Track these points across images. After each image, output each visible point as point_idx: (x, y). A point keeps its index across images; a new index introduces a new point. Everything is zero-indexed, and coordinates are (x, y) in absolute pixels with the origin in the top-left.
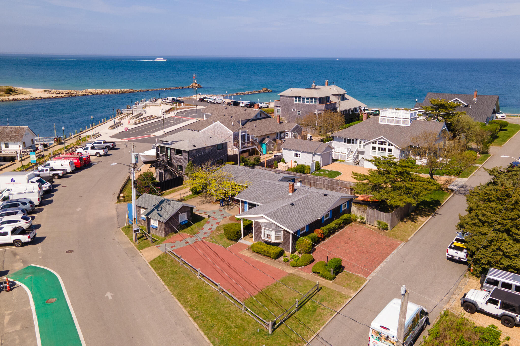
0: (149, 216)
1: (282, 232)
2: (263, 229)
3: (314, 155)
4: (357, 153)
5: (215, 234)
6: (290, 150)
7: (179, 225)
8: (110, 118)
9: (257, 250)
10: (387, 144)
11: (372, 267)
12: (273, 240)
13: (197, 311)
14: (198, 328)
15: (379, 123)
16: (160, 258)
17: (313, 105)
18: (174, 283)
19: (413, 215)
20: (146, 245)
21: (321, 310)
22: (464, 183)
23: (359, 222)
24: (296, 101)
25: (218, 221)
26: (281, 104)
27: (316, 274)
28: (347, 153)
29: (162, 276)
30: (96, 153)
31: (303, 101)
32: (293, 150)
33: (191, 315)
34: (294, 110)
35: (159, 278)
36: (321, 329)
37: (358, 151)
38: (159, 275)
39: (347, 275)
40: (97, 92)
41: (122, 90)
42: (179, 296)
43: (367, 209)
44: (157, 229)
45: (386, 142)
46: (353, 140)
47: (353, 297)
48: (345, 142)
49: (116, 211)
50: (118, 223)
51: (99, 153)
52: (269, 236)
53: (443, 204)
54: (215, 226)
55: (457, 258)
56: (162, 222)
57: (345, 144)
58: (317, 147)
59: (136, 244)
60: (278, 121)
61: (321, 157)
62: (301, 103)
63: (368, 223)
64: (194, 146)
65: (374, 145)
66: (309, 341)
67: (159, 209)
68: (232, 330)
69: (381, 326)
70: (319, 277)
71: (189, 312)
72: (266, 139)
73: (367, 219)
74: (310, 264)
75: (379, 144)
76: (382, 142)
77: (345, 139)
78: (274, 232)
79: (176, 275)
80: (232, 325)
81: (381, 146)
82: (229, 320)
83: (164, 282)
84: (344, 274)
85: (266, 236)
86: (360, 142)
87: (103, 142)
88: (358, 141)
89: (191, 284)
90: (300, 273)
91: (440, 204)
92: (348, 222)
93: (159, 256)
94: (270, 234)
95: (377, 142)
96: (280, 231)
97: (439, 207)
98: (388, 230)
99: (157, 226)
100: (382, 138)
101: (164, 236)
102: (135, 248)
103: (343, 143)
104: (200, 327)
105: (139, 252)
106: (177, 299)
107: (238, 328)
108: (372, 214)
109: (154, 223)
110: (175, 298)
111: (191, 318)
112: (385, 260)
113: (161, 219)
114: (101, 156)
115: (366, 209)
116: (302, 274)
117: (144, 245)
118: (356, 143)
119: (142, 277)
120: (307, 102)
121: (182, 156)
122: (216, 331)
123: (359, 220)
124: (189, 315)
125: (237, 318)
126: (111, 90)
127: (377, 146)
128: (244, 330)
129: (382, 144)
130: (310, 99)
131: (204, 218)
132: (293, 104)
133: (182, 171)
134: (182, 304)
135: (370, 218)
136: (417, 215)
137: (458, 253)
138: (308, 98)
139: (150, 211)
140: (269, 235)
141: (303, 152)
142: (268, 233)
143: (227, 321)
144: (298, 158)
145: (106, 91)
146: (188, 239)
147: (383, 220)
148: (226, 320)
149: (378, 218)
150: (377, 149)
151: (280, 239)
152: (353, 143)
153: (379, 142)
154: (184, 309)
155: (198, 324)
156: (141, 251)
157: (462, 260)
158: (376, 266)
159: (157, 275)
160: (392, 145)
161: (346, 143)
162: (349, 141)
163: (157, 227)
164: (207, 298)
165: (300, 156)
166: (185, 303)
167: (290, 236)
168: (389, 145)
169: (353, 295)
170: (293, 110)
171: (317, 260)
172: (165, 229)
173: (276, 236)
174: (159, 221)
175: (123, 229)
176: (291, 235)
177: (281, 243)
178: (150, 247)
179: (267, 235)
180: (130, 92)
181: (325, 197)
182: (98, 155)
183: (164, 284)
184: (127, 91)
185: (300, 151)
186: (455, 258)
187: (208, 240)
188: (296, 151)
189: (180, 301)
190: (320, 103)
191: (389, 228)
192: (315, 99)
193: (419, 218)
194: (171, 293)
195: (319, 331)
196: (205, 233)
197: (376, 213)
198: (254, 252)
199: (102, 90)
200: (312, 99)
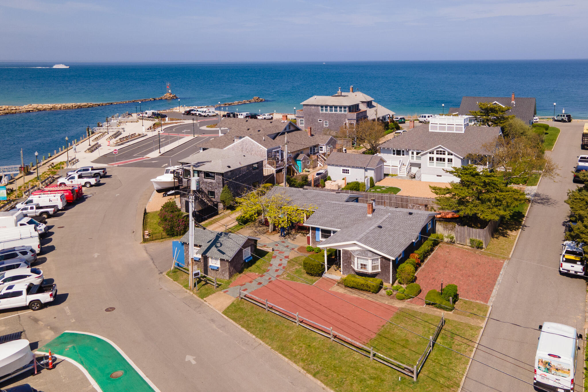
0: (207, 255)
1: (379, 260)
2: (356, 259)
3: (366, 170)
4: (409, 166)
5: (289, 270)
6: (337, 166)
7: (243, 263)
8: (81, 139)
9: (352, 284)
11: (487, 291)
12: (369, 270)
13: (313, 365)
14: (323, 385)
15: (431, 131)
16: (235, 306)
17: (342, 114)
18: (267, 334)
19: (500, 229)
20: (209, 291)
21: (456, 346)
22: (535, 191)
23: (447, 243)
24: (322, 110)
25: (286, 254)
26: (305, 115)
27: (430, 306)
28: (399, 166)
29: (248, 327)
30: (86, 183)
31: (331, 110)
32: (341, 166)
33: (308, 371)
34: (321, 121)
35: (244, 330)
37: (410, 163)
38: (243, 326)
39: (465, 303)
40: (44, 107)
42: (282, 349)
43: (456, 227)
44: (218, 270)
45: (444, 152)
46: (403, 151)
47: (484, 327)
48: (394, 154)
49: (147, 253)
50: (157, 268)
51: (89, 183)
52: (364, 266)
53: (526, 215)
54: (285, 262)
55: (573, 272)
56: (227, 261)
57: (394, 156)
58: (369, 161)
59: (195, 291)
60: (309, 134)
61: (374, 171)
62: (329, 112)
63: (458, 242)
64: (229, 167)
65: (431, 155)
66: (462, 384)
67: (218, 245)
68: (368, 382)
69: (549, 355)
70: (435, 309)
71: (303, 368)
72: (301, 155)
73: (457, 238)
74: (418, 295)
75: (437, 154)
76: (441, 151)
77: (394, 151)
78: (371, 261)
79: (265, 325)
80: (365, 376)
81: (440, 156)
82: (358, 371)
83: (254, 334)
84: (462, 303)
85: (360, 266)
86: (413, 153)
87: (90, 169)
88: (410, 152)
89: (290, 333)
90: (412, 306)
91: (524, 216)
92: (436, 243)
93: (233, 303)
94: (365, 263)
95: (435, 152)
96: (377, 259)
97: (524, 219)
98: (482, 248)
99: (219, 266)
100: (440, 147)
101: (228, 278)
102: (195, 296)
103: (392, 155)
104: (327, 384)
105: (202, 300)
106: (280, 353)
107: (374, 378)
108: (462, 232)
109: (214, 263)
110: (276, 352)
111: (309, 376)
112: (497, 283)
113: (224, 257)
114: (92, 186)
115: (455, 227)
116: (414, 307)
117: (206, 292)
118: (408, 154)
119: (221, 331)
120: (336, 111)
121: (214, 179)
122: (349, 387)
123: (446, 240)
124: (305, 372)
125: (367, 368)
126: (64, 104)
127: (435, 156)
128: (383, 381)
129: (441, 154)
130: (338, 108)
131: (268, 252)
132: (318, 114)
133: (214, 198)
134: (290, 359)
135: (460, 237)
136: (506, 229)
137: (573, 267)
138: (336, 107)
139: (206, 248)
140: (365, 265)
141: (353, 167)
142: (362, 263)
143: (357, 373)
144: (347, 174)
145: (57, 106)
146: (259, 279)
147: (476, 237)
148: (355, 371)
149: (469, 236)
150: (435, 159)
151: (378, 269)
152: (403, 155)
153: (437, 151)
154: (294, 365)
155: (321, 381)
156: (205, 299)
157: (578, 274)
158: (491, 289)
159: (240, 327)
160: (452, 154)
161: (396, 155)
162: (398, 153)
163: (218, 268)
164: (318, 348)
165: (350, 172)
166: (293, 357)
167: (390, 264)
168: (448, 154)
169: (483, 325)
170: (319, 120)
171: (424, 289)
172: (229, 269)
173: (373, 265)
174: (222, 260)
175: (168, 274)
176: (391, 263)
177: (378, 274)
178: (215, 293)
179: (362, 265)
180: (88, 107)
181: (411, 216)
182: (88, 185)
183: (254, 337)
184: (85, 105)
185: (349, 167)
186: (571, 272)
187: (283, 278)
188: (345, 166)
189: (285, 356)
190: (350, 111)
191: (484, 246)
192: (345, 107)
193: (509, 232)
194: (270, 347)
195: (467, 371)
196: (277, 271)
197: (467, 230)
198: (347, 286)
199: (51, 105)
200: (341, 107)
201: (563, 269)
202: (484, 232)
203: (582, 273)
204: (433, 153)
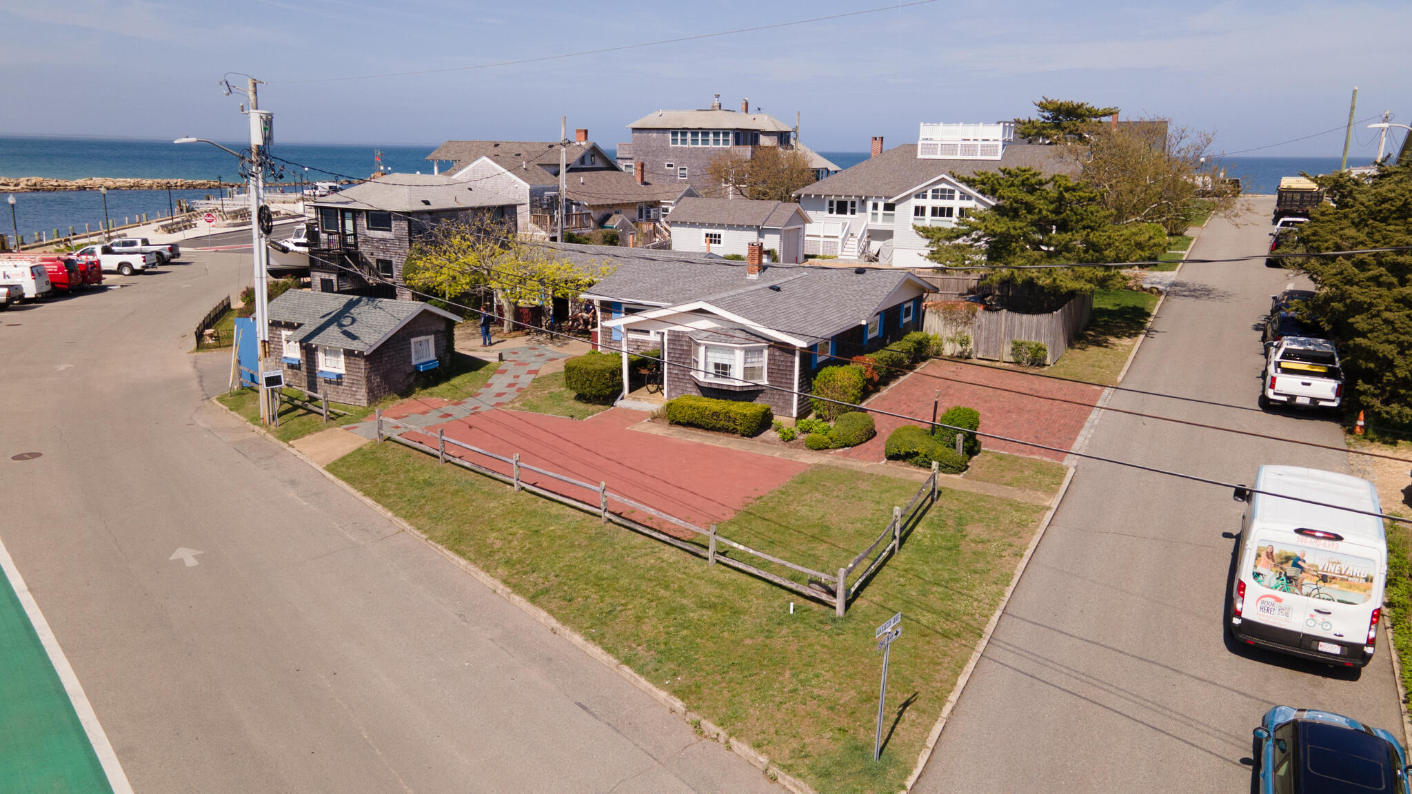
0: (314, 342)
1: (766, 352)
2: (702, 350)
3: (761, 232)
4: (866, 236)
5: (532, 394)
6: (693, 225)
7: (410, 374)
9: (687, 415)
10: (957, 194)
11: (1058, 438)
12: (737, 379)
13: (535, 575)
14: (553, 623)
15: (920, 156)
16: (363, 455)
17: (719, 149)
18: (427, 508)
19: (1091, 335)
20: (307, 427)
21: (973, 545)
22: (1173, 279)
23: (952, 358)
24: (675, 141)
25: (533, 367)
26: (635, 153)
27: (900, 463)
28: (841, 236)
29: (381, 496)
30: (121, 265)
31: (695, 141)
32: (702, 225)
33: (517, 588)
34: (671, 166)
35: (369, 501)
36: (1008, 595)
37: (868, 230)
38: (367, 494)
39: (997, 458)
41: (190, 181)
42: (456, 542)
43: (977, 314)
44: (339, 384)
45: (952, 191)
46: (853, 204)
47: (1055, 507)
48: (831, 211)
49: (195, 367)
50: (203, 390)
51: (129, 265)
52: (722, 370)
53: (1154, 313)
54: (526, 380)
55: (1306, 401)
56: (361, 354)
57: (831, 215)
58: (768, 213)
59: (273, 427)
60: (639, 179)
61: (781, 237)
62: (689, 145)
63: (979, 356)
64: (426, 202)
65: (920, 202)
66: (989, 630)
67: (346, 321)
68: (692, 615)
70: (913, 469)
71: (505, 582)
72: (615, 216)
73: (976, 344)
74: (868, 440)
75: (934, 197)
76: (943, 191)
77: (831, 203)
78: (743, 353)
79: (427, 491)
80: (685, 601)
81: (940, 203)
82: (667, 587)
83: (391, 509)
84: (989, 457)
85: (712, 369)
86: (875, 206)
88: (870, 204)
89: (492, 505)
90: (848, 463)
91: (1149, 315)
92: (922, 352)
93: (360, 449)
94: (725, 362)
95: (930, 193)
96: (760, 351)
97: (1151, 319)
98: (1044, 365)
99: (343, 371)
100: (943, 180)
101: (364, 403)
102: (270, 437)
103: (826, 213)
104: (564, 620)
105: (285, 445)
106: (451, 548)
107: (712, 606)
108: (993, 327)
109: (331, 365)
110: (440, 547)
111: (517, 599)
112: (1087, 424)
113: (355, 346)
115: (974, 315)
116: (853, 464)
117: (300, 429)
118: (864, 210)
119: (306, 504)
120: (705, 141)
121: (390, 230)
122: (631, 626)
123: (948, 349)
124: (509, 590)
125: (696, 581)
127: (929, 203)
128: (736, 612)
129: (943, 197)
130: (711, 135)
131: (487, 363)
132: (667, 151)
133: (392, 277)
134: (474, 562)
135: (987, 339)
136: (1104, 334)
137: (1309, 384)
138: (705, 132)
139: (313, 329)
140: (725, 367)
141: (730, 227)
142: (718, 361)
143: (662, 593)
144: (717, 245)
146: (449, 409)
147: (1029, 337)
148: (658, 588)
149: (1011, 335)
150: (928, 211)
151: (760, 376)
152: (853, 212)
153: (934, 191)
154: (483, 577)
155: (551, 612)
156: (291, 442)
157: (1322, 403)
158: (1072, 436)
159: (359, 495)
160: (970, 198)
161: (835, 213)
162: (842, 208)
163: (339, 376)
164: (560, 537)
165: (722, 239)
166: (484, 557)
167: (793, 362)
168: (962, 198)
169: (1054, 502)
170: (669, 166)
171: (883, 431)
172: (368, 379)
173: (747, 365)
174: (349, 354)
175: (221, 400)
176: (797, 360)
177: (762, 391)
178: (321, 430)
179: (717, 366)
181: (860, 276)
182: (126, 271)
183: (390, 514)
185: (721, 226)
186: (1299, 400)
187: (512, 408)
188: (711, 226)
189: (462, 554)
190: (737, 143)
191: (1048, 361)
192: (726, 133)
193: (1112, 340)
194: (425, 536)
195: (1006, 599)
196: (499, 395)
197: (1006, 320)
198: (676, 423)
200: (716, 133)
201: (1275, 394)
202: (1051, 323)
203: (1333, 401)
204: (925, 197)
